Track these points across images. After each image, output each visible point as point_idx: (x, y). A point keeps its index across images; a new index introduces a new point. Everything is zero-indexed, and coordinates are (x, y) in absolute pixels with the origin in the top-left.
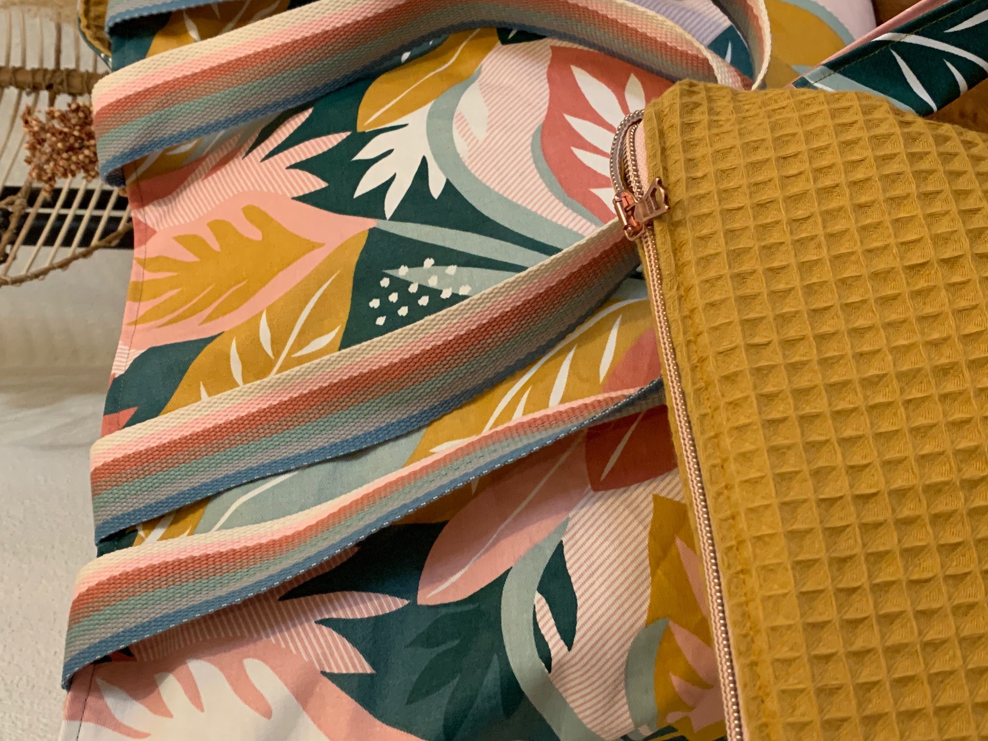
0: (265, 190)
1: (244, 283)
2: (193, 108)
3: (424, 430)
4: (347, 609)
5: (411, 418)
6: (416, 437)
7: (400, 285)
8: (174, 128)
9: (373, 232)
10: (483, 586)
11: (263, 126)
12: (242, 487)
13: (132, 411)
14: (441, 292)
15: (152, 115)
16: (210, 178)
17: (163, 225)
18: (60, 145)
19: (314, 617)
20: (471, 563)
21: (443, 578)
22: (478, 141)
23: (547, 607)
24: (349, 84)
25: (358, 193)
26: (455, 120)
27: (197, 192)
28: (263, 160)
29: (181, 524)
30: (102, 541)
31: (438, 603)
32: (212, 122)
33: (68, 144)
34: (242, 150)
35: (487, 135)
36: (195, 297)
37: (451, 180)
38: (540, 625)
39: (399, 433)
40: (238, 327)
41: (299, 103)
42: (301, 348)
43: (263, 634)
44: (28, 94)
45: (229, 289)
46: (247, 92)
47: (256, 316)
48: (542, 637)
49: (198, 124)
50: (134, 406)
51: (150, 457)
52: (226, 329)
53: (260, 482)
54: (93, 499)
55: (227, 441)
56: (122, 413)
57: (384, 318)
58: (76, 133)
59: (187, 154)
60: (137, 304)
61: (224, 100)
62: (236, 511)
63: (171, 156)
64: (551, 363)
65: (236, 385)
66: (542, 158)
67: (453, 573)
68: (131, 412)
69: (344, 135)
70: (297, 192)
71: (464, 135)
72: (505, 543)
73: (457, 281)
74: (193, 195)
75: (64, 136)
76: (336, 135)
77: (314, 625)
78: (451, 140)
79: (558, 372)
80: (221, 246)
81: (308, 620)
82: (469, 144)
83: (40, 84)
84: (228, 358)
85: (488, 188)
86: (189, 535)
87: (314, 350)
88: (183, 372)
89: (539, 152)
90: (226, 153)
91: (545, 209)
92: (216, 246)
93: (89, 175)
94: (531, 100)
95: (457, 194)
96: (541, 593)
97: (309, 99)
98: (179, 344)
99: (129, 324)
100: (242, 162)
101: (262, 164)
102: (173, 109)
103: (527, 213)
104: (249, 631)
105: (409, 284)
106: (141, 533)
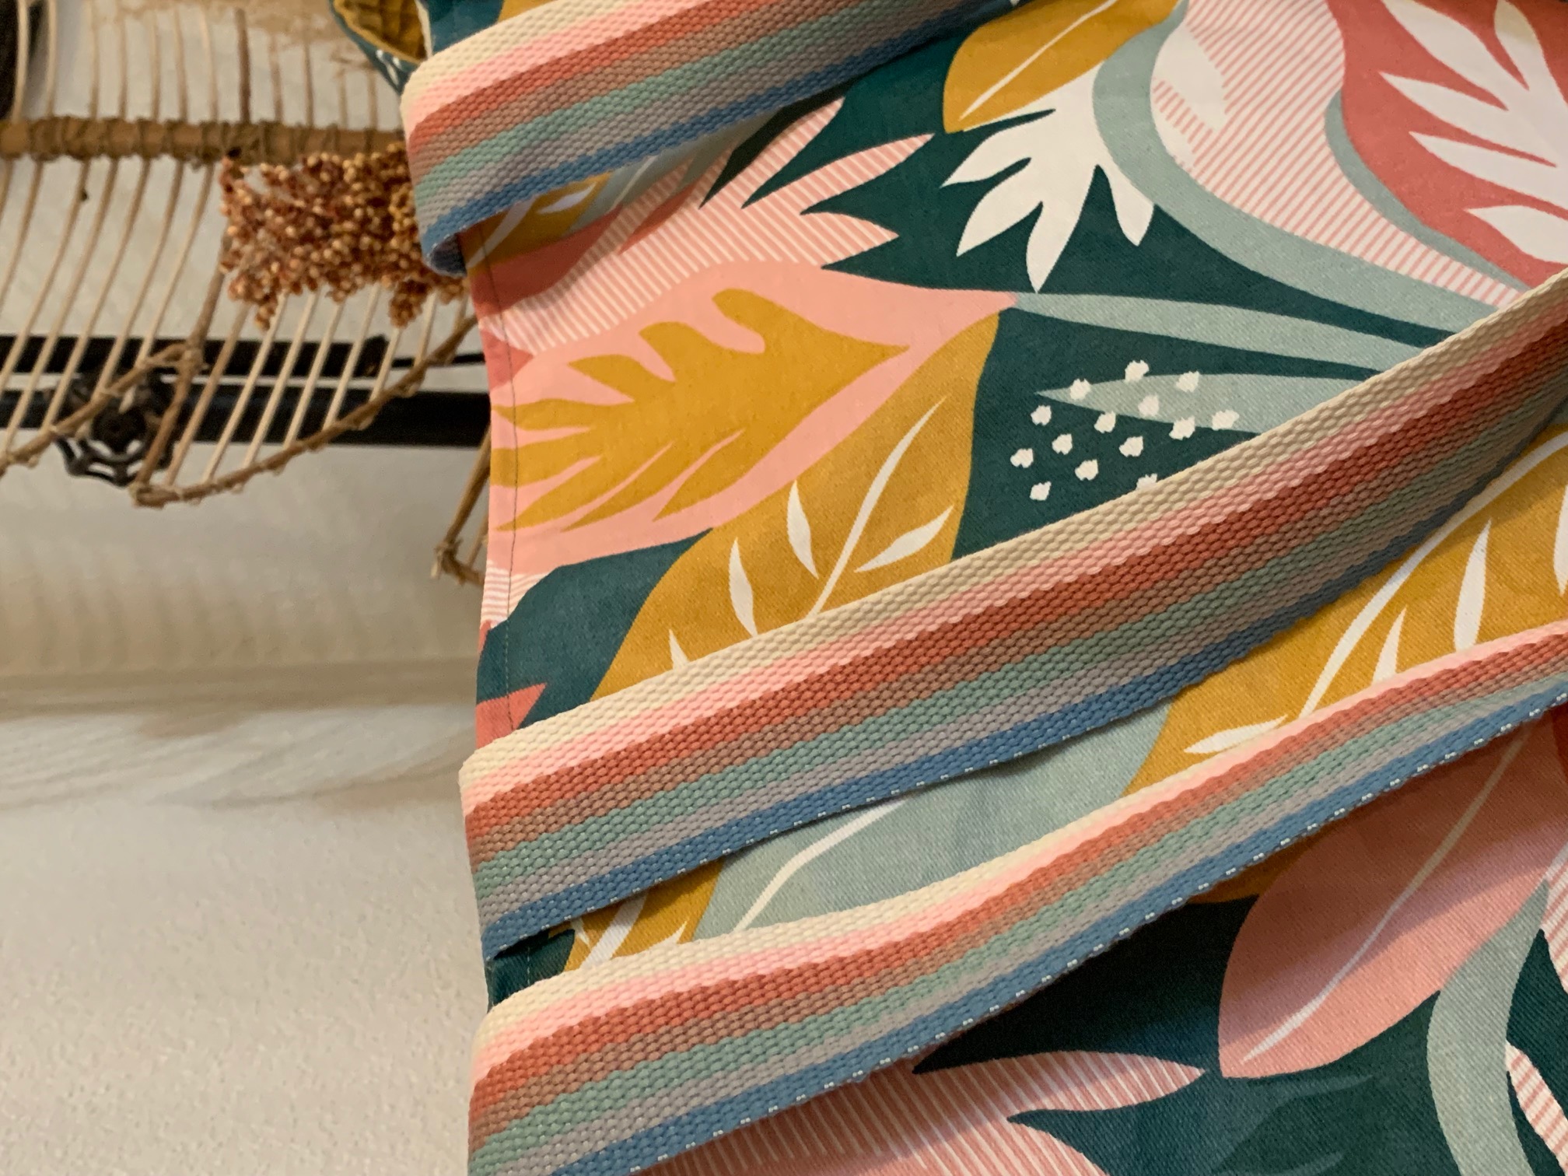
0: (760, 257)
1: (737, 434)
2: (609, 108)
3: (1167, 709)
4: (1075, 1090)
5: (1139, 684)
6: (1149, 725)
7: (1078, 419)
8: (570, 151)
9: (1008, 317)
10: (1376, 1032)
11: (736, 144)
12: (793, 836)
13: (535, 692)
14: (1170, 427)
15: (530, 126)
16: (634, 248)
17: (544, 341)
18: (290, 231)
19: (1004, 1108)
20: (1332, 986)
21: (1272, 1020)
22: (1210, 132)
23: (1537, 1077)
24: (915, 49)
25: (967, 243)
26: (1153, 96)
27: (610, 276)
28: (746, 204)
29: (662, 917)
30: (501, 955)
31: (1272, 1071)
32: (646, 134)
33: (303, 231)
34: (695, 192)
35: (1226, 119)
36: (634, 468)
37: (1164, 207)
38: (1530, 1117)
39: (1112, 716)
40: (741, 519)
41: (817, 90)
42: (875, 554)
43: (893, 1148)
44: (196, 167)
45: (704, 449)
46: (718, 70)
47: (779, 493)
48: (1540, 1141)
49: (618, 139)
50: (537, 682)
51: (591, 780)
52: (716, 524)
53: (829, 823)
54: (475, 871)
55: (747, 744)
56: (514, 696)
57: (1048, 485)
58: (317, 210)
59: (576, 211)
60: (511, 492)
61: (673, 89)
62: (788, 884)
63: (548, 215)
64: (1441, 560)
65: (742, 634)
66: (1355, 157)
67: (1293, 1008)
68: (533, 694)
69: (918, 142)
70: (831, 254)
71: (1178, 123)
72: (1409, 941)
73: (1204, 403)
74: (603, 284)
75: (298, 216)
76: (902, 143)
77: (1010, 1128)
78: (1153, 133)
79: (1460, 576)
80: (676, 372)
81: (991, 1117)
82: (1191, 139)
83: (217, 151)
84: (724, 578)
85: (1248, 217)
86: (683, 940)
87: (900, 557)
88: (633, 611)
89: (1345, 144)
90: (659, 200)
91: (1382, 250)
92: (662, 370)
93: (339, 288)
94: (1308, 49)
95: (1181, 231)
96: (1519, 1046)
97: (836, 81)
98: (619, 556)
99: (502, 528)
100: (701, 212)
101: (745, 211)
102: (568, 112)
103: (1341, 260)
104: (863, 1143)
105: (1094, 415)
106: (582, 936)
